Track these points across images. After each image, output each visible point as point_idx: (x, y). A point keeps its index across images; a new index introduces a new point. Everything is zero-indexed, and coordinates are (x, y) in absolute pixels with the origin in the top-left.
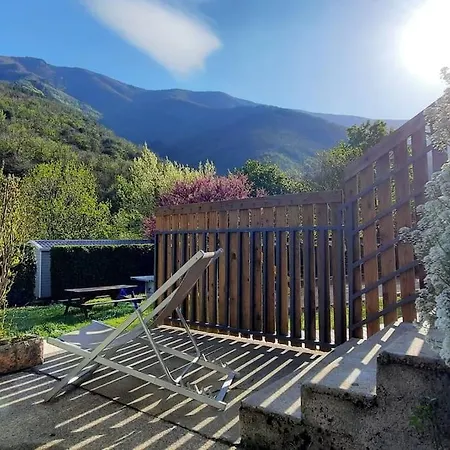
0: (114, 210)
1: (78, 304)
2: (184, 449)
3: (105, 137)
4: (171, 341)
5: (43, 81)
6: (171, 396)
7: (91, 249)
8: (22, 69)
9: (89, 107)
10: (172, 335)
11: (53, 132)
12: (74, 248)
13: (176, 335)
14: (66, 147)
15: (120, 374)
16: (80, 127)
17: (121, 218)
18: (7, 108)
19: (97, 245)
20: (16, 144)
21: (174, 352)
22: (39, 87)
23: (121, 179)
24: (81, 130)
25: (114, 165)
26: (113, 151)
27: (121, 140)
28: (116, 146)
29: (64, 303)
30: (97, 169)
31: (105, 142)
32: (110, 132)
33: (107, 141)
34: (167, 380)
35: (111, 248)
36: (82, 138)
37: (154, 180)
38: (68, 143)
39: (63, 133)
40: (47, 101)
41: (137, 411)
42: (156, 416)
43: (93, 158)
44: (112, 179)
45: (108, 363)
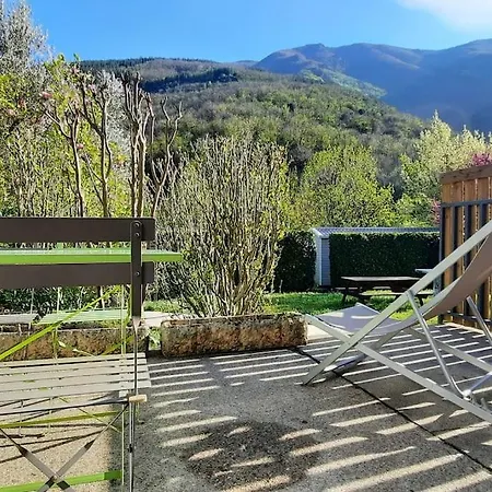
0: (397, 196)
1: (355, 294)
2: (473, 491)
3: (388, 115)
4: (462, 342)
5: (322, 66)
6: (458, 413)
7: (370, 237)
8: (303, 58)
9: (369, 85)
10: (463, 335)
11: (332, 118)
12: (352, 235)
13: (469, 337)
14: (346, 131)
15: (390, 371)
16: (360, 108)
17: (405, 202)
18: (290, 100)
19: (377, 233)
20: (298, 135)
21: (466, 357)
22: (318, 74)
23: (404, 158)
24: (361, 112)
25: (397, 145)
26: (396, 129)
27: (404, 116)
28: (399, 124)
29: (342, 291)
30: (379, 152)
31: (386, 121)
32: (393, 109)
33: (389, 119)
34: (452, 391)
35: (393, 236)
36: (363, 120)
37: (446, 156)
38: (348, 128)
39: (343, 118)
40: (326, 86)
41: (408, 420)
42: (434, 434)
43: (374, 140)
44: (396, 161)
45: (376, 357)
